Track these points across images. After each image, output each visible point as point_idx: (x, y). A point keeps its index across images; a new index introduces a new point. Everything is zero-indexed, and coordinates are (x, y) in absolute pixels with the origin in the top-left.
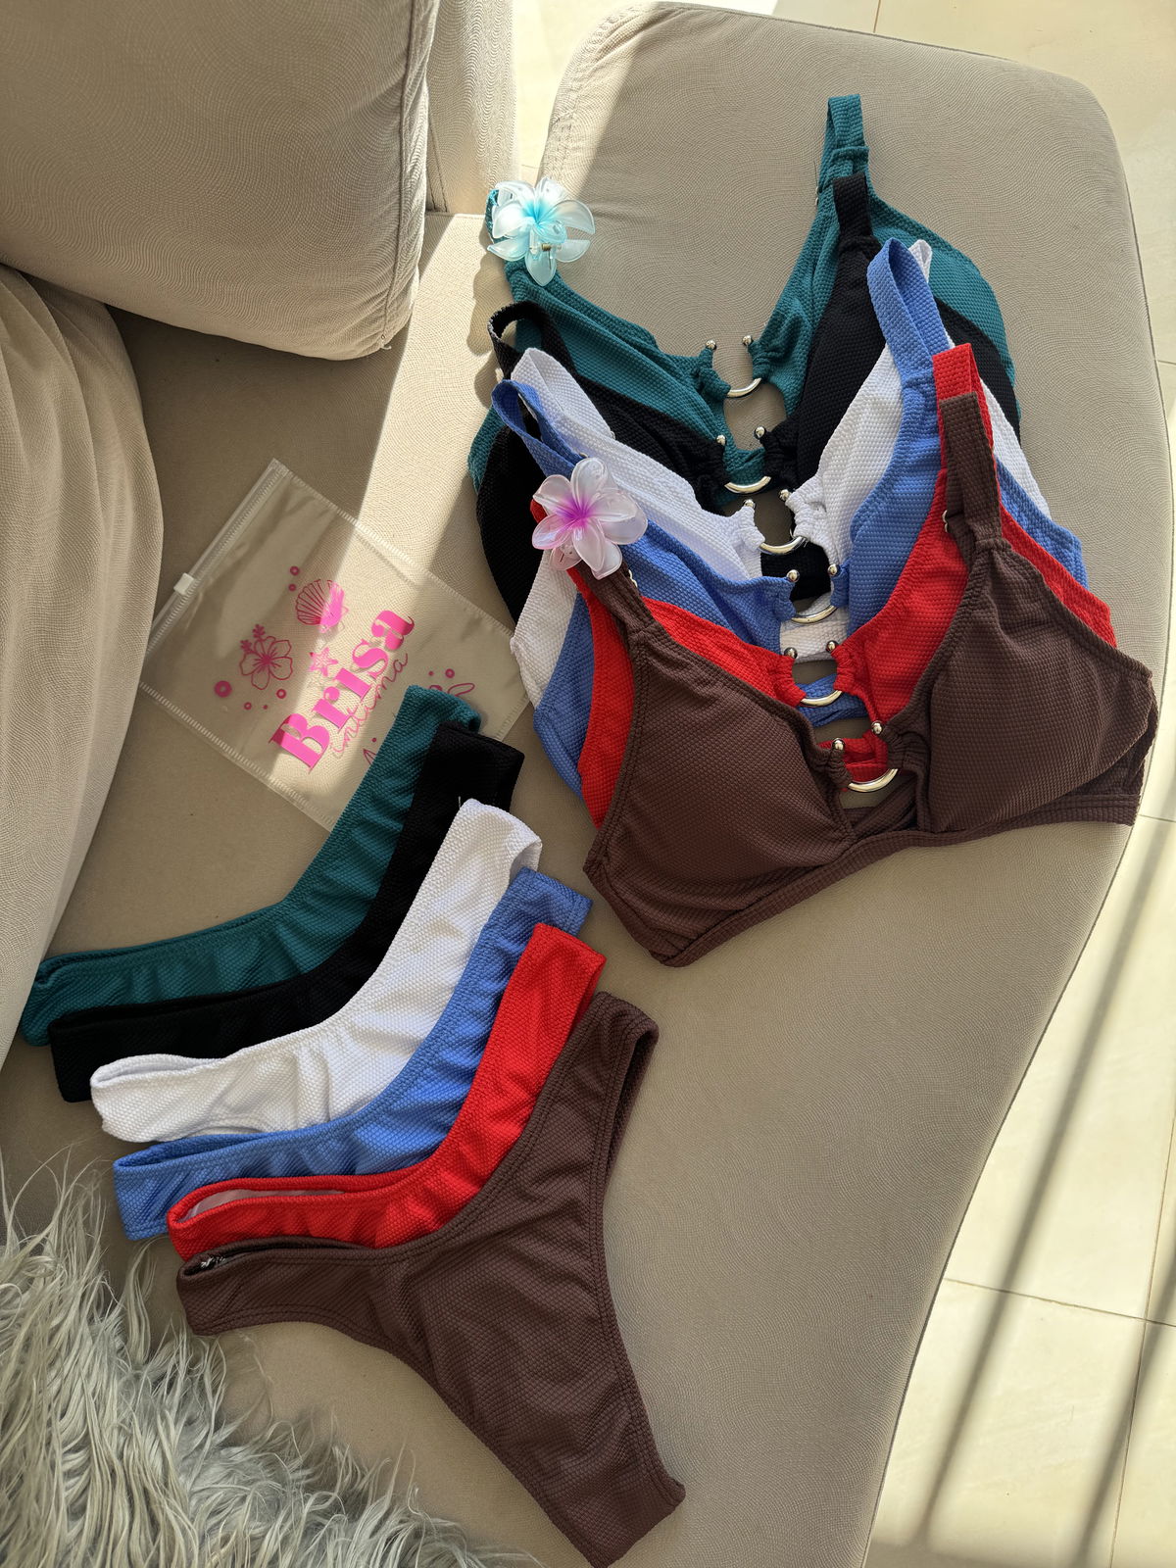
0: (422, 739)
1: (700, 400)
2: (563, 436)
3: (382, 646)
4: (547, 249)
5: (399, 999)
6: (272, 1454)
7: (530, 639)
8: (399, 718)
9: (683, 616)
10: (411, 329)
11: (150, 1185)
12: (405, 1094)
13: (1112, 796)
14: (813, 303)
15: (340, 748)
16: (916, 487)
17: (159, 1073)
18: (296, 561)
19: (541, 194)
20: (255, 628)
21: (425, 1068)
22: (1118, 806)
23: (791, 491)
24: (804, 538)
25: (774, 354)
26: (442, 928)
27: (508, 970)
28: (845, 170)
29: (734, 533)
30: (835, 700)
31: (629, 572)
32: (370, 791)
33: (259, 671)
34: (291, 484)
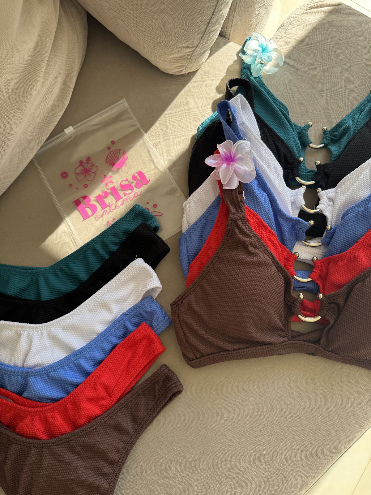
0: (132, 226)
1: (299, 142)
2: (240, 129)
3: (133, 185)
4: (262, 64)
5: (73, 329)
7: (192, 204)
8: (127, 214)
9: (259, 220)
10: (198, 72)
12: (58, 370)
14: (357, 124)
15: (99, 216)
18: (115, 138)
19: (268, 43)
20: (87, 157)
21: (71, 363)
23: (322, 190)
24: (321, 210)
25: (333, 137)
26: (105, 306)
27: (124, 336)
29: (292, 197)
30: (308, 282)
31: (244, 192)
32: (103, 238)
33: (81, 174)
34: (127, 110)
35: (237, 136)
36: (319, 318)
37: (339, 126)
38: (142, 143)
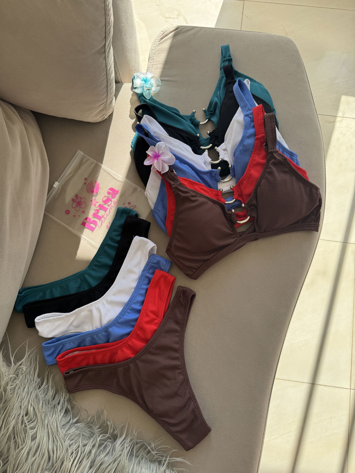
0: (122, 221)
1: (192, 126)
2: (155, 136)
3: (110, 197)
4: (149, 90)
5: (120, 292)
7: (149, 191)
8: (116, 215)
9: (190, 181)
10: (114, 113)
11: (53, 349)
12: (122, 317)
13: (311, 223)
14: (220, 98)
15: (100, 226)
16: (251, 141)
17: (54, 318)
18: (86, 176)
19: (146, 76)
20: (75, 195)
21: (128, 310)
22: (312, 226)
23: (218, 147)
24: (222, 159)
25: (211, 112)
26: (130, 271)
27: (149, 282)
28: (227, 63)
29: (203, 159)
30: (234, 202)
31: (174, 170)
32: (109, 236)
33: (77, 206)
34: (83, 156)
35: (155, 141)
36: (249, 217)
37: (210, 104)
38: (103, 170)
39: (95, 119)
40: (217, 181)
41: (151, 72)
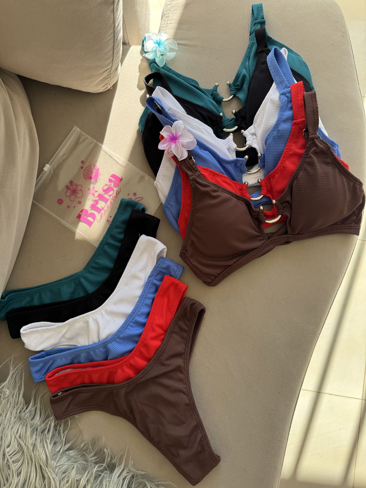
0: (126, 216)
1: (214, 102)
2: (170, 114)
3: (112, 186)
4: (162, 55)
5: (121, 301)
6: (83, 453)
7: (160, 181)
8: (119, 209)
9: (211, 171)
10: (119, 82)
11: (41, 365)
12: (124, 331)
13: (351, 225)
14: (250, 70)
15: (99, 220)
16: (286, 126)
17: (43, 328)
18: (83, 159)
19: (160, 37)
20: (70, 181)
21: (131, 323)
22: (353, 229)
23: (245, 130)
24: (249, 145)
25: (237, 87)
26: (135, 277)
27: (156, 290)
28: (258, 27)
29: (227, 145)
30: (261, 198)
31: (192, 157)
32: (110, 233)
33: (72, 195)
34: (81, 134)
35: (171, 121)
36: (280, 216)
37: (237, 77)
38: (103, 152)
39: (96, 89)
40: (242, 172)
41: (165, 33)
